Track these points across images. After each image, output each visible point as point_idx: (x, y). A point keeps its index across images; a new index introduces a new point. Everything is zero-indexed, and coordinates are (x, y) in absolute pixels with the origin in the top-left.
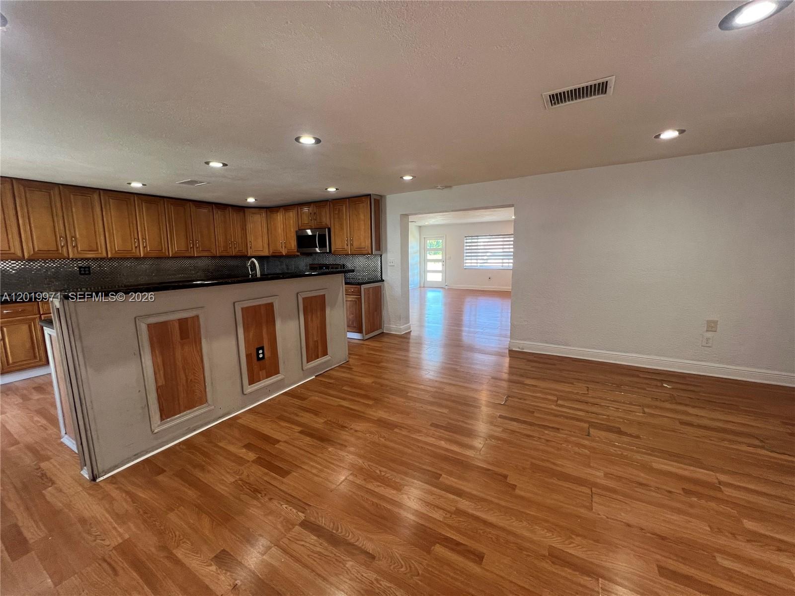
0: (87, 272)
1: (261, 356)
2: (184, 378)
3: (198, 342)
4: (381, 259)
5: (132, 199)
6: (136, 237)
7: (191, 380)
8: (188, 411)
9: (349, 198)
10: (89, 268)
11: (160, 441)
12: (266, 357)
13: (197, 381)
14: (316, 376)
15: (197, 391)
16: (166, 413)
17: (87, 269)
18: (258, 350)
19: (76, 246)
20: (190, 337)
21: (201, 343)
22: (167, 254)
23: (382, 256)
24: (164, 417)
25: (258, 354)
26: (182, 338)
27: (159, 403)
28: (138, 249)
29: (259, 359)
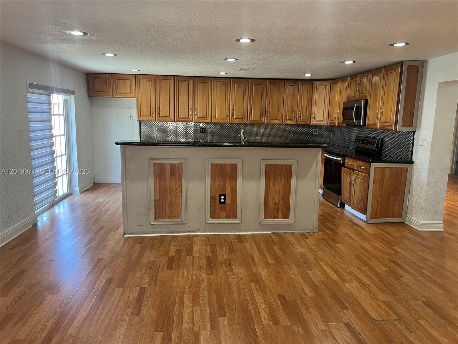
0: (204, 131)
1: (222, 201)
2: (170, 199)
3: (180, 179)
4: (414, 137)
5: (229, 81)
6: (228, 109)
7: (173, 202)
8: (170, 220)
9: (385, 67)
10: (205, 128)
11: (154, 230)
12: (227, 202)
13: (177, 203)
14: (272, 233)
15: (176, 210)
16: (158, 215)
17: (204, 129)
18: (221, 196)
19: (197, 115)
20: (176, 175)
21: (181, 181)
22: (246, 121)
23: (416, 133)
24: (157, 218)
25: (220, 199)
26: (171, 175)
27: (155, 209)
28: (228, 117)
29: (221, 202)
